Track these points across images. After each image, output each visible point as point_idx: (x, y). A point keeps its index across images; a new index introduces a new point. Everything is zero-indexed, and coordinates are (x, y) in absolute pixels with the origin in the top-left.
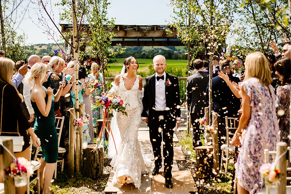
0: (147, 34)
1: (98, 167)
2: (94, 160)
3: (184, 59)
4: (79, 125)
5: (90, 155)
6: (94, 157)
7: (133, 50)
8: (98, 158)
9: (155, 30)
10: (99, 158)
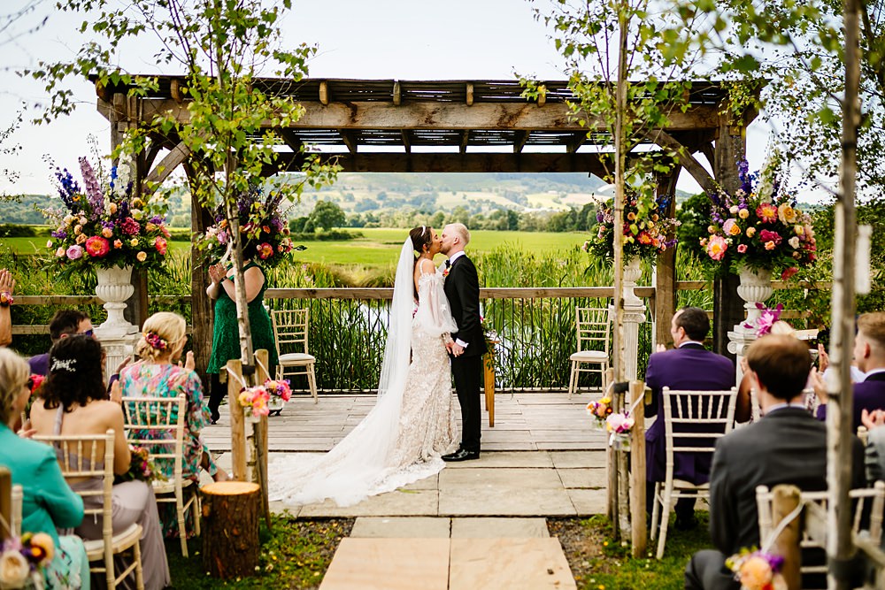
0: (436, 118)
3: (551, 231)
7: (410, 206)
9: (470, 99)
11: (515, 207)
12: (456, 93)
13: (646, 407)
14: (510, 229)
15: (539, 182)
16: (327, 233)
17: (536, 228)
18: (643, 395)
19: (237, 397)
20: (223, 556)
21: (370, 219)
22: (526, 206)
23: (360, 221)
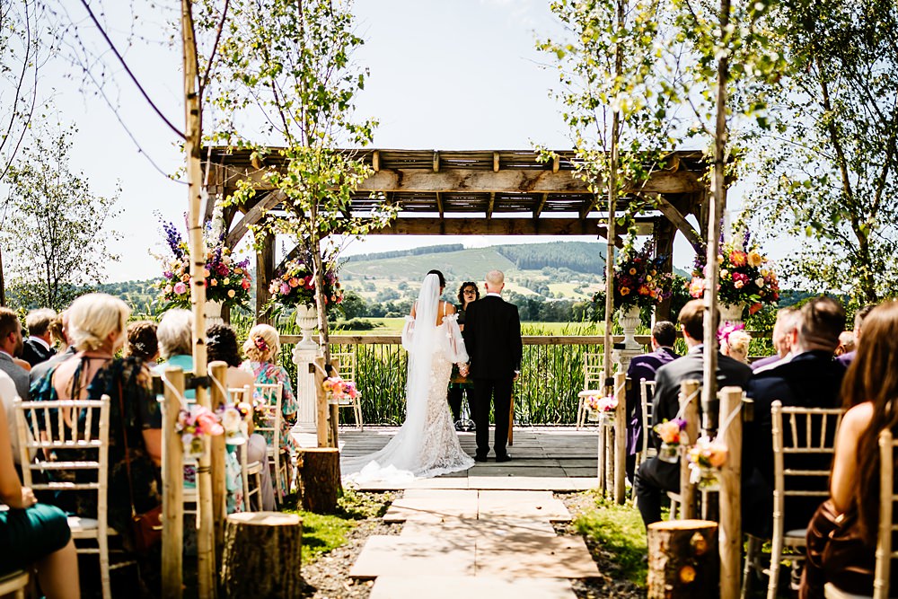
0: (468, 182)
1: (279, 594)
2: (262, 568)
4: (198, 431)
5: (247, 550)
6: (263, 555)
8: (277, 560)
9: (496, 167)
10: (282, 561)
11: (536, 297)
12: (485, 162)
13: (627, 392)
14: (530, 319)
15: (561, 271)
16: (349, 322)
17: (557, 318)
18: (624, 383)
19: (322, 384)
20: (313, 496)
21: (391, 308)
22: (547, 296)
23: (381, 311)
